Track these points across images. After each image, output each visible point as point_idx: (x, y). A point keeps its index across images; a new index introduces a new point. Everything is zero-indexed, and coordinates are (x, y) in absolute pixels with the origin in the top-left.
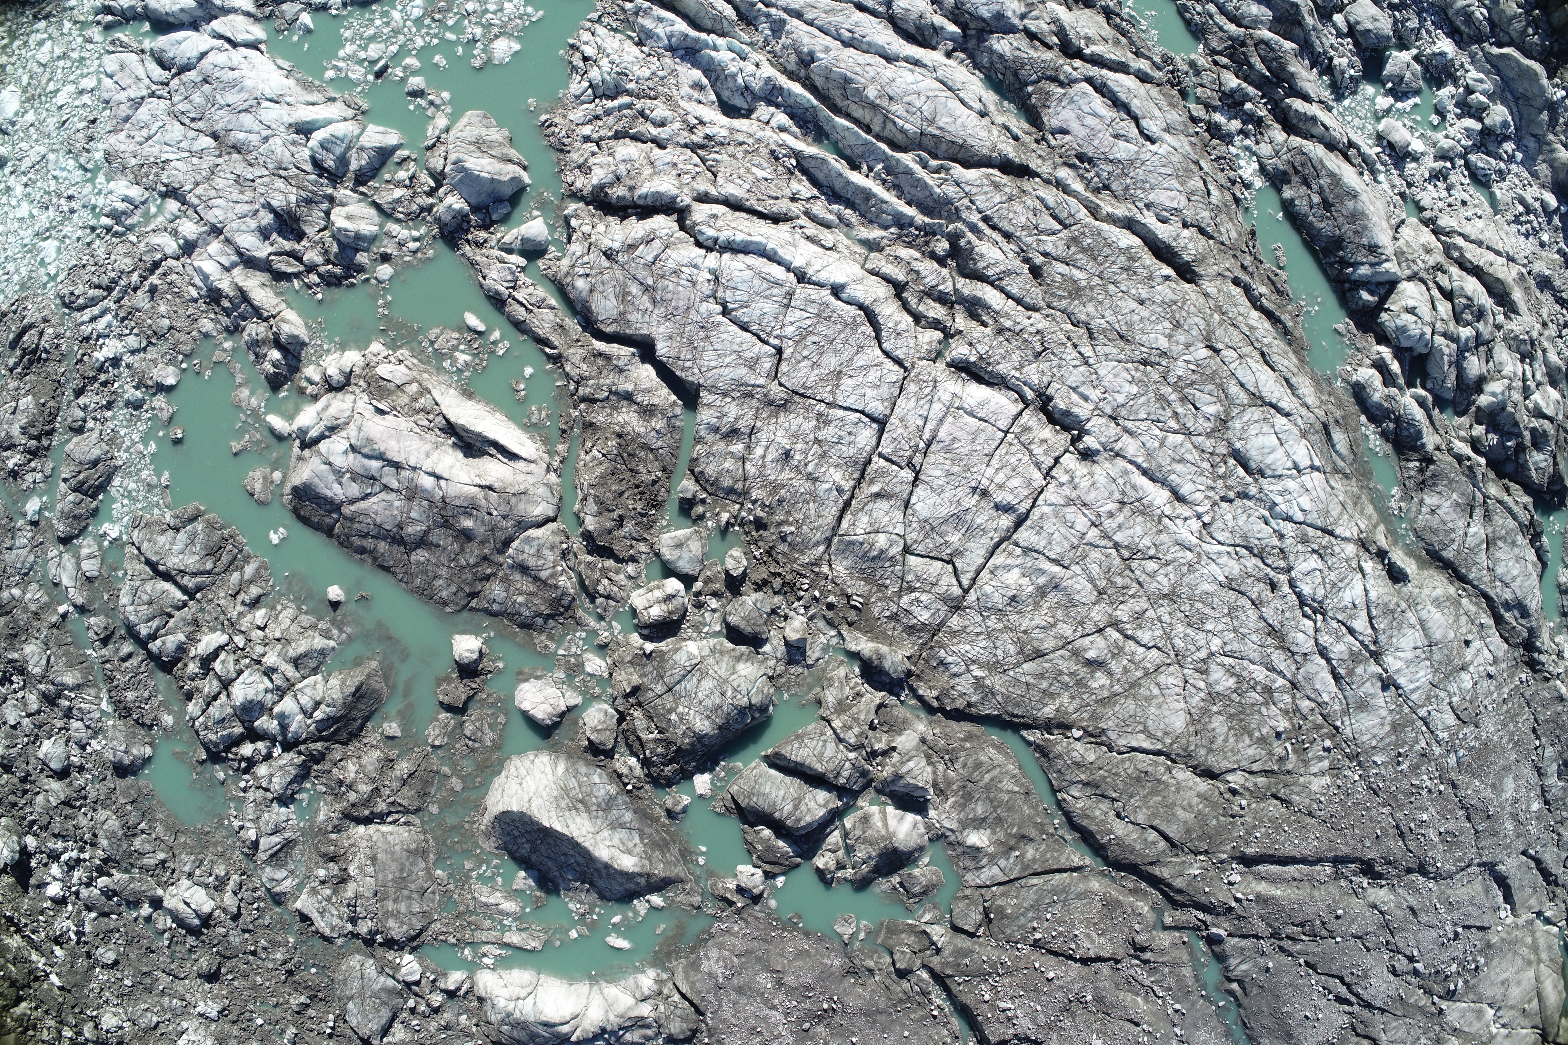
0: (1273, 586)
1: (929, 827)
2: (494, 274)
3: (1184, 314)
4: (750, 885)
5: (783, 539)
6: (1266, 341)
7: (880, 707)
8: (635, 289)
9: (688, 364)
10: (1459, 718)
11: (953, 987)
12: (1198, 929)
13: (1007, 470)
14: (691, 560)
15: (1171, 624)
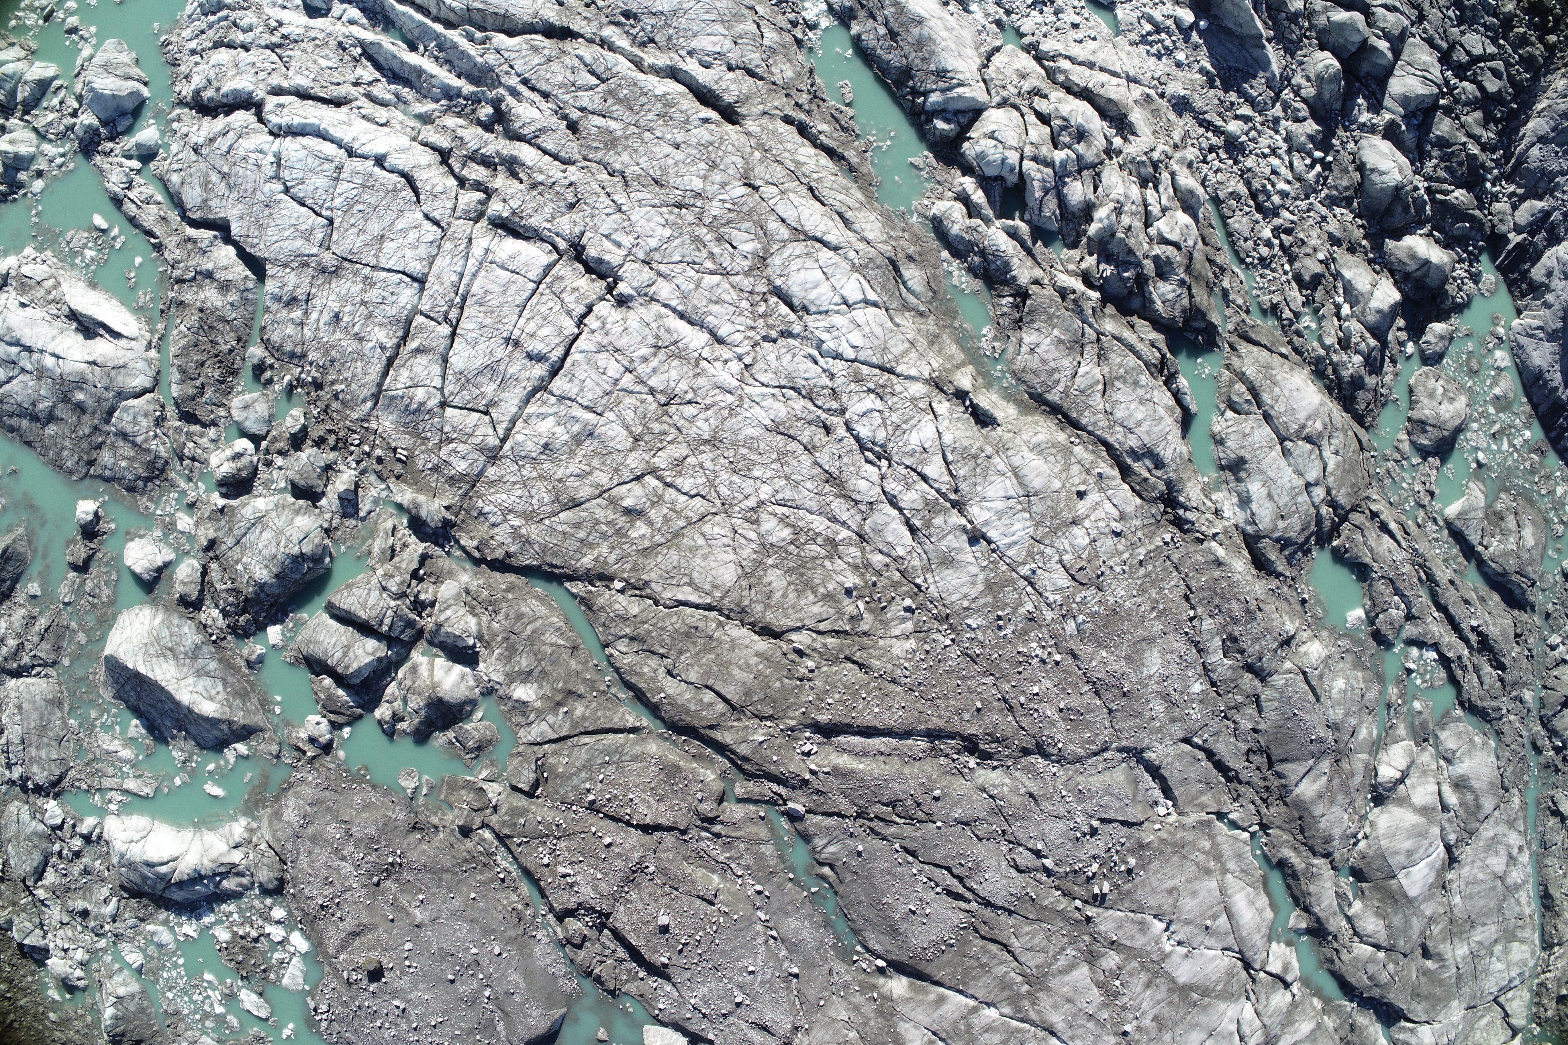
0: (827, 429)
1: (478, 680)
2: (114, 178)
3: (721, 154)
4: (316, 734)
5: (336, 396)
6: (815, 176)
7: (424, 558)
8: (214, 178)
9: (256, 241)
10: (1074, 578)
11: (513, 848)
12: (775, 803)
13: (538, 320)
14: (257, 421)
15: (715, 472)
